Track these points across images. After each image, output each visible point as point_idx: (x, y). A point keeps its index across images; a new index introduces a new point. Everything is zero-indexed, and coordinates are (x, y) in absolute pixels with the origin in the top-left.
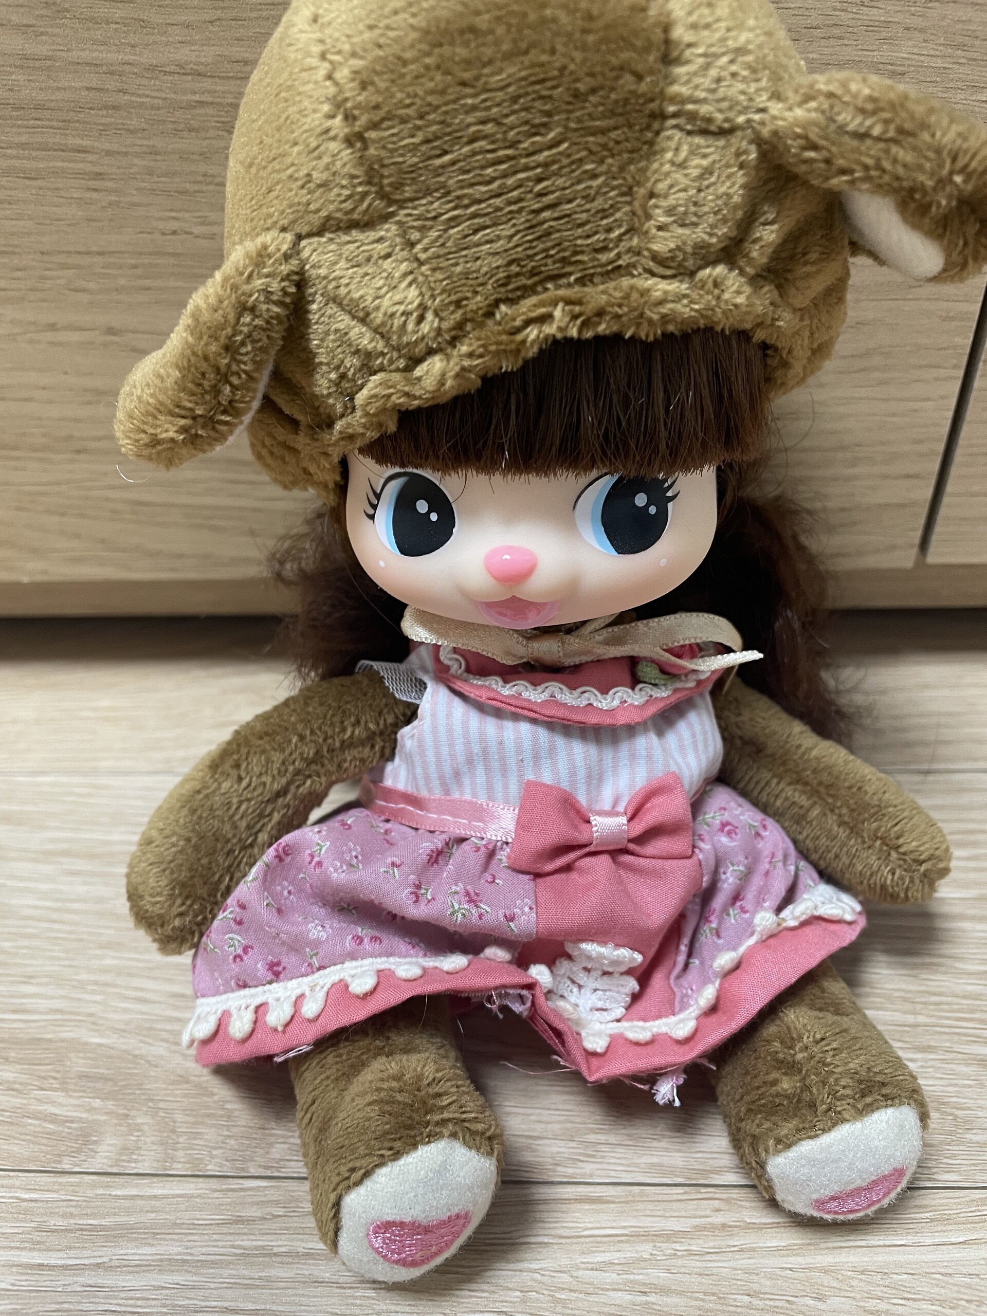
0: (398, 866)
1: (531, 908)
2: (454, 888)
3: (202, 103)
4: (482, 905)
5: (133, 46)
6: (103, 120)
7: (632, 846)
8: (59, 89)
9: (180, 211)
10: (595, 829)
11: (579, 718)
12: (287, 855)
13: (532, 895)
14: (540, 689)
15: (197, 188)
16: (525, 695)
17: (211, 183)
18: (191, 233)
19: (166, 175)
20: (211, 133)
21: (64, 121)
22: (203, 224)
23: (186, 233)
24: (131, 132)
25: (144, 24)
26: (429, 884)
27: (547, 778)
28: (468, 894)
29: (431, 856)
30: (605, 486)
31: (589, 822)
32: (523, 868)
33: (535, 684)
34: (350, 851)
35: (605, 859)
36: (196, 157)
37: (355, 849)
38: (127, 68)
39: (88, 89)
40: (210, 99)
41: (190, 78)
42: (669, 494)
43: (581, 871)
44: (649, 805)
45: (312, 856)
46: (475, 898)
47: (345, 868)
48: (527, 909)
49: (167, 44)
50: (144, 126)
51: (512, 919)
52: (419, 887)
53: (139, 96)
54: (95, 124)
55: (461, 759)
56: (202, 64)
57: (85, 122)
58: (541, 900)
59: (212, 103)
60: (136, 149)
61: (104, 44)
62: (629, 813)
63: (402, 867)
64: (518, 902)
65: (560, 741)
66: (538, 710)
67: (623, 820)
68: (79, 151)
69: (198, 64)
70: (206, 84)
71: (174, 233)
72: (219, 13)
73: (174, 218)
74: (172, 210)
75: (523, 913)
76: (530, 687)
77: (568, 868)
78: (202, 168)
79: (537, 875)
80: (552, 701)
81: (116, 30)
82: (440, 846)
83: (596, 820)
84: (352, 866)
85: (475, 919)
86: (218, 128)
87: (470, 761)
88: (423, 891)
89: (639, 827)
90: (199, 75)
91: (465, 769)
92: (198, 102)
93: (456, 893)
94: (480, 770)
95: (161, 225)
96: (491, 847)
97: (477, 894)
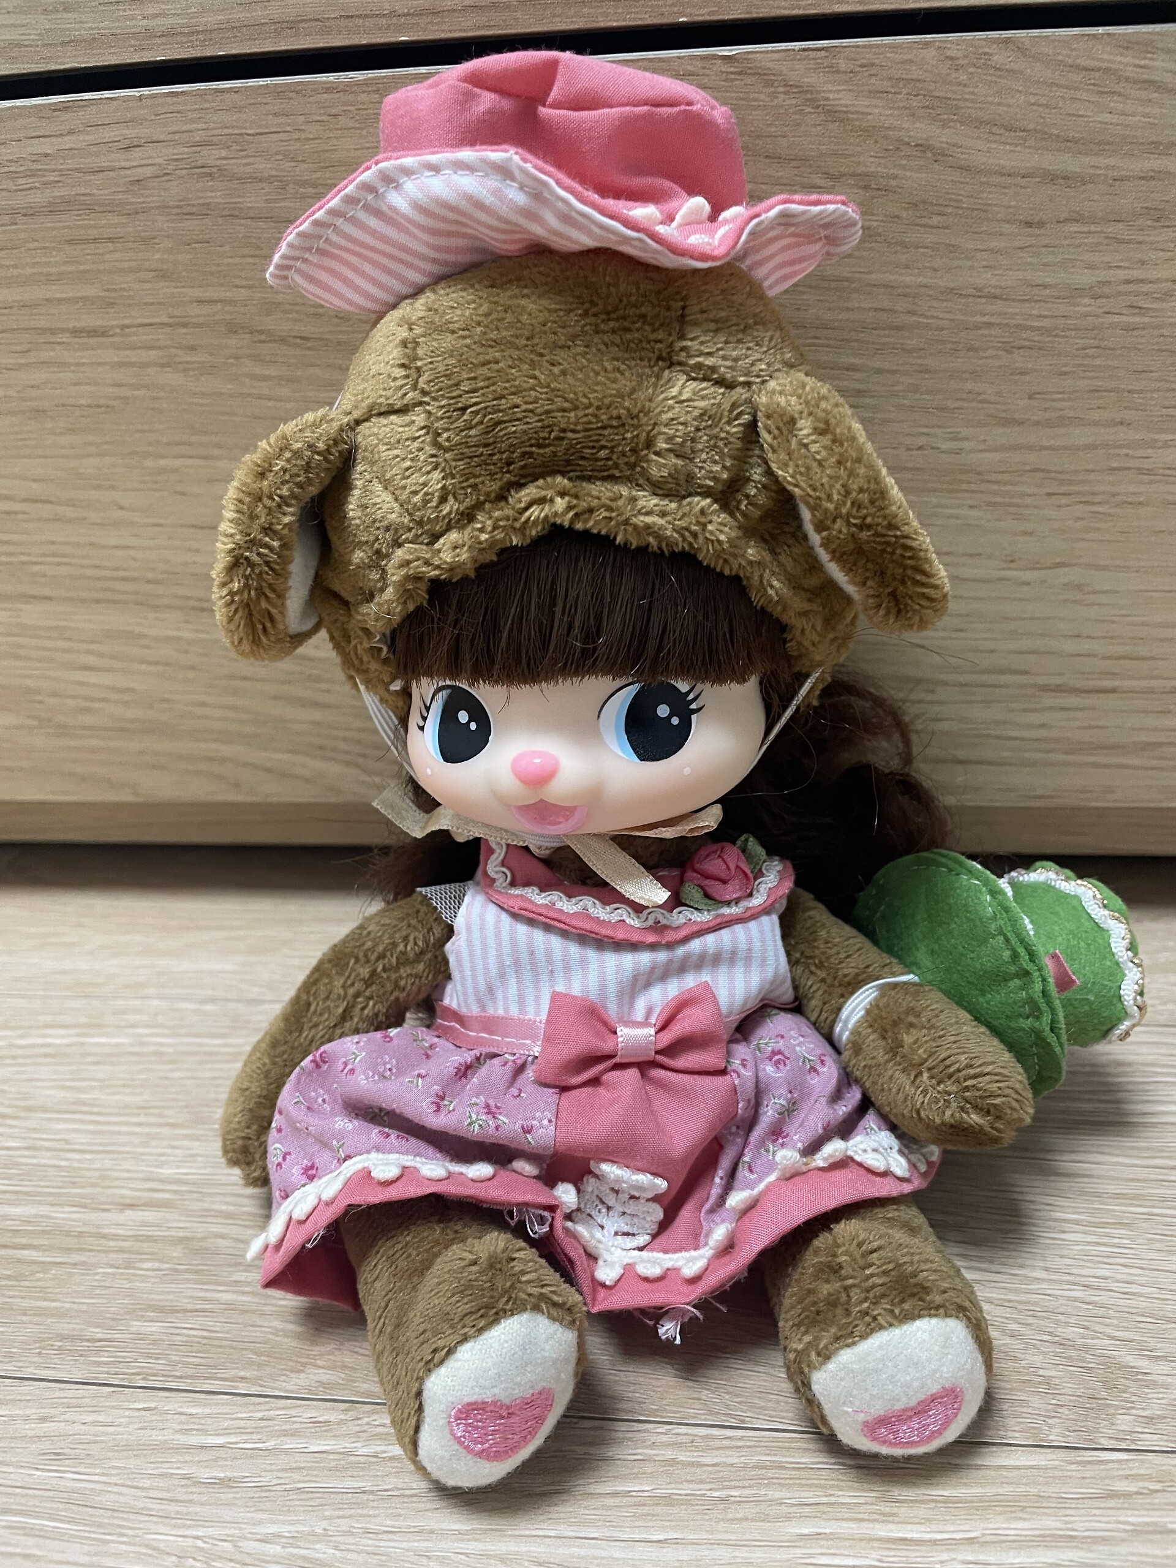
0: (423, 1077)
1: (550, 1121)
2: (474, 1100)
3: (989, 325)
4: (501, 1117)
5: (935, 270)
6: (883, 340)
7: (661, 1059)
8: (847, 309)
9: (933, 427)
10: (620, 1039)
11: (609, 933)
12: (325, 1062)
13: (554, 1107)
14: (574, 900)
15: (958, 404)
16: (559, 905)
17: (973, 400)
18: (938, 448)
19: (928, 392)
20: (990, 353)
21: (842, 340)
22: (951, 439)
23: (933, 448)
24: (909, 351)
25: (953, 248)
26: (454, 1097)
27: (576, 990)
28: (488, 1106)
29: (459, 1070)
30: (627, 696)
31: (615, 1033)
32: (548, 1081)
33: (570, 896)
34: (385, 1064)
35: (633, 1073)
36: (967, 375)
37: (389, 1063)
38: (923, 290)
39: (876, 310)
40: (998, 321)
41: (983, 300)
42: (693, 706)
43: (609, 1086)
44: (680, 1016)
45: (346, 1064)
46: (494, 1110)
47: (376, 1078)
48: (546, 1122)
49: (971, 268)
50: (921, 346)
51: (529, 1131)
52: (442, 1098)
53: (926, 317)
54: (873, 343)
55: (494, 971)
56: (1001, 287)
57: (864, 342)
58: (562, 1114)
59: (998, 324)
60: (907, 367)
61: (907, 267)
62: (659, 1025)
63: (427, 1079)
64: (538, 1114)
65: (592, 954)
66: (567, 921)
67: (652, 1031)
68: (847, 369)
69: (996, 287)
70: (999, 306)
71: (920, 448)
72: (1033, 241)
73: (924, 434)
74: (925, 426)
75: (542, 1126)
76: (564, 898)
77: (595, 1082)
78: (969, 385)
79: (564, 1089)
80: (585, 915)
81: (923, 254)
82: (469, 1060)
83: (623, 1032)
84: (385, 1077)
85: (491, 1130)
86: (998, 349)
87: (502, 975)
88: (446, 1103)
89: (666, 1038)
90: (995, 297)
91: (498, 983)
92: (986, 323)
93: (476, 1104)
94: (512, 981)
95: (909, 441)
96: (519, 1062)
97: (498, 1108)
